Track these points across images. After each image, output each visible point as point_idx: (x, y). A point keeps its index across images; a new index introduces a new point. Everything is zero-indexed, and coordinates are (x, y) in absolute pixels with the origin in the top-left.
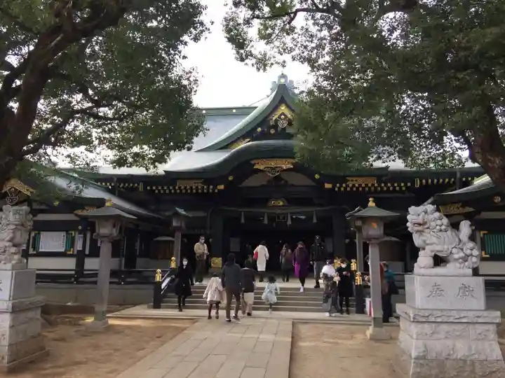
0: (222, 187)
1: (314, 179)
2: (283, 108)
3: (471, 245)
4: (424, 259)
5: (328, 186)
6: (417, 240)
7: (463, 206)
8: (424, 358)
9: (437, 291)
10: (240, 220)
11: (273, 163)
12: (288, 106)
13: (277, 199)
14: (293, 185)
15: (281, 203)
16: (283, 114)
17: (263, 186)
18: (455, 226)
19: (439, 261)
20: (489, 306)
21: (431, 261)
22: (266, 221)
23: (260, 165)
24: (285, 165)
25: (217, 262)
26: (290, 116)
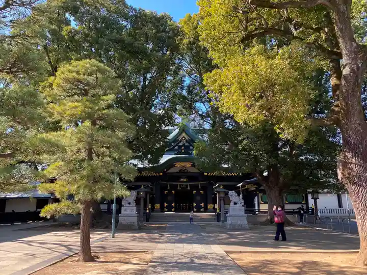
0: (161, 174)
1: (200, 170)
2: (184, 134)
3: (242, 200)
4: (232, 203)
5: (206, 174)
6: (231, 199)
7: (254, 185)
8: (231, 224)
9: (234, 210)
10: (167, 187)
11: (183, 164)
12: (185, 133)
13: (183, 178)
14: (190, 172)
15: (185, 180)
16: (184, 137)
17: (177, 172)
19: (235, 204)
20: (245, 213)
21: (233, 204)
22: (179, 188)
23: (178, 165)
24: (188, 165)
25: (158, 206)
26: (187, 138)
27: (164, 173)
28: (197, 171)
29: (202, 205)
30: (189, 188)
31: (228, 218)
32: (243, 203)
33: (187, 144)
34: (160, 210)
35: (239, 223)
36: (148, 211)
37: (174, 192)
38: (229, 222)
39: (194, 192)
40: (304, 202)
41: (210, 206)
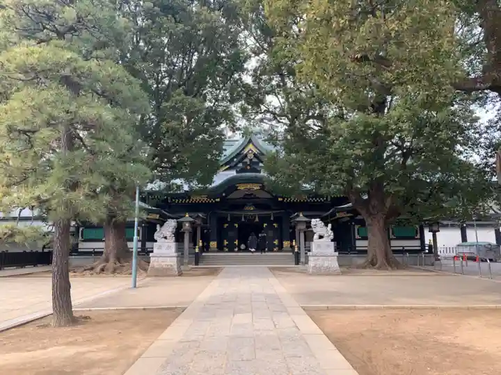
0: (218, 200)
1: (272, 195)
2: (251, 146)
3: (331, 232)
5: (280, 199)
6: (314, 230)
7: (348, 213)
8: (315, 267)
9: (319, 246)
11: (249, 186)
12: (253, 144)
13: (249, 206)
14: (258, 198)
15: (252, 209)
16: (250, 150)
17: (241, 198)
18: (327, 226)
19: (321, 237)
20: (335, 251)
21: (318, 237)
22: (243, 220)
23: (242, 187)
24: (256, 187)
25: (213, 244)
26: (255, 151)
27: (222, 199)
28: (269, 196)
29: (276, 242)
30: (257, 220)
31: (310, 258)
32: (332, 237)
33: (255, 160)
34: (216, 249)
35: (326, 265)
36: (197, 250)
37: (236, 225)
38: (311, 263)
39: (265, 225)
40: (418, 236)
41: (286, 244)
